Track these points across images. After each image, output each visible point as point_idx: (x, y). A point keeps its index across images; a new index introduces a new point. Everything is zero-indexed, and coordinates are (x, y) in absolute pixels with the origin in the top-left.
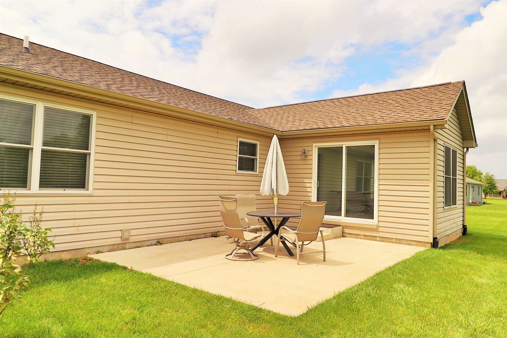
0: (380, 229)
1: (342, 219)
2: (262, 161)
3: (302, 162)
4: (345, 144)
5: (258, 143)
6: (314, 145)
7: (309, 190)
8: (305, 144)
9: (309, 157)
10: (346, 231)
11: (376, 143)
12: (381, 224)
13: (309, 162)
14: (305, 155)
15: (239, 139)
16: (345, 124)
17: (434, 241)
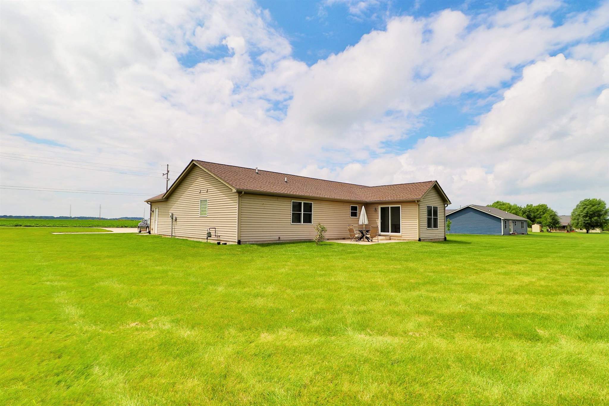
0: (403, 236)
1: (390, 233)
2: (360, 213)
3: (374, 213)
4: (390, 206)
5: (358, 206)
6: (379, 206)
7: (377, 223)
8: (376, 206)
9: (377, 211)
10: (391, 238)
11: (400, 206)
12: (402, 235)
13: (377, 213)
14: (376, 210)
15: (351, 205)
16: (389, 199)
17: (420, 240)
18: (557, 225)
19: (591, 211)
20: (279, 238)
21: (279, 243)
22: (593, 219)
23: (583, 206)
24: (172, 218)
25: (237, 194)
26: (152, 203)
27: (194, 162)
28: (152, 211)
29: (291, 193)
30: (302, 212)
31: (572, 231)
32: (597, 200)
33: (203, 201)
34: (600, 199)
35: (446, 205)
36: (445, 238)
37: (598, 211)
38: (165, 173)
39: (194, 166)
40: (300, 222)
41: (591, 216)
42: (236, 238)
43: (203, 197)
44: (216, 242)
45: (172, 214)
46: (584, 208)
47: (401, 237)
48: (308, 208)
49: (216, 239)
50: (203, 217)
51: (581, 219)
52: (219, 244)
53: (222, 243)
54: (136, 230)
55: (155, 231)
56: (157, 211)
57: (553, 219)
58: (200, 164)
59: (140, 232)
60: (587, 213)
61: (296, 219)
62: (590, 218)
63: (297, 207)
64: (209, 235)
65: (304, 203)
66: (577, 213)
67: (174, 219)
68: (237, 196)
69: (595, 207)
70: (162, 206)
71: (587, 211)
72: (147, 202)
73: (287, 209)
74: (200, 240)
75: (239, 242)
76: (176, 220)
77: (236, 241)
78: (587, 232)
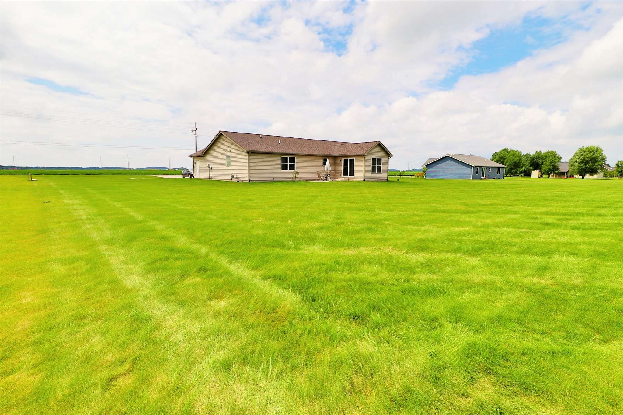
1: (348, 176)
3: (339, 163)
4: (349, 158)
6: (342, 158)
7: (341, 169)
9: (342, 161)
10: (349, 179)
11: (354, 158)
13: (341, 163)
15: (324, 158)
16: (348, 154)
17: (364, 180)
18: (556, 171)
19: (587, 158)
20: (274, 179)
21: (273, 181)
22: (588, 166)
23: (581, 153)
24: (209, 168)
25: (247, 153)
26: (194, 157)
27: (221, 132)
28: (194, 163)
29: (280, 152)
30: (288, 163)
31: (572, 176)
32: (595, 147)
33: (228, 158)
34: (598, 147)
35: (389, 157)
36: (388, 179)
37: (595, 158)
38: (193, 130)
39: (221, 134)
40: (287, 169)
41: (587, 162)
42: (248, 178)
43: (229, 154)
44: (237, 181)
45: (209, 165)
46: (582, 155)
47: (354, 178)
48: (292, 160)
49: (237, 179)
50: (229, 167)
51: (576, 165)
52: (238, 182)
53: (240, 181)
54: (181, 177)
55: (197, 176)
56: (198, 163)
57: (553, 166)
58: (225, 134)
59: (184, 177)
60: (584, 159)
61: (284, 167)
62: (586, 164)
63: (284, 160)
64: (233, 177)
65: (289, 157)
66: (574, 160)
67: (210, 168)
68: (247, 155)
69: (592, 154)
70: (201, 160)
71: (584, 158)
72: (191, 156)
73: (278, 162)
74: (228, 180)
75: (249, 181)
76: (211, 169)
77: (248, 180)
78: (583, 178)
